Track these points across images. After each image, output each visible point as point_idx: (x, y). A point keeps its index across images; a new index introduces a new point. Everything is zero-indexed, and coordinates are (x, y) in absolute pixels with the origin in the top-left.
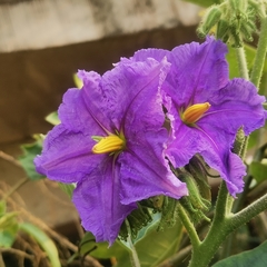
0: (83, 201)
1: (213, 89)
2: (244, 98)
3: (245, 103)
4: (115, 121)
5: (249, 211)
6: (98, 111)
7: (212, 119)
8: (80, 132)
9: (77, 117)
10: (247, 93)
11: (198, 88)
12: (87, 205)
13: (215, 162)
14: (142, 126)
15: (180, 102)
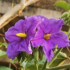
0: (10, 47)
1: (56, 33)
2: (64, 38)
3: (64, 40)
4: (26, 30)
5: (53, 68)
6: (24, 26)
7: (52, 40)
8: (18, 30)
9: (19, 26)
10: (65, 37)
11: (52, 31)
12: (11, 48)
13: (46, 50)
14: (30, 33)
15: (45, 32)
